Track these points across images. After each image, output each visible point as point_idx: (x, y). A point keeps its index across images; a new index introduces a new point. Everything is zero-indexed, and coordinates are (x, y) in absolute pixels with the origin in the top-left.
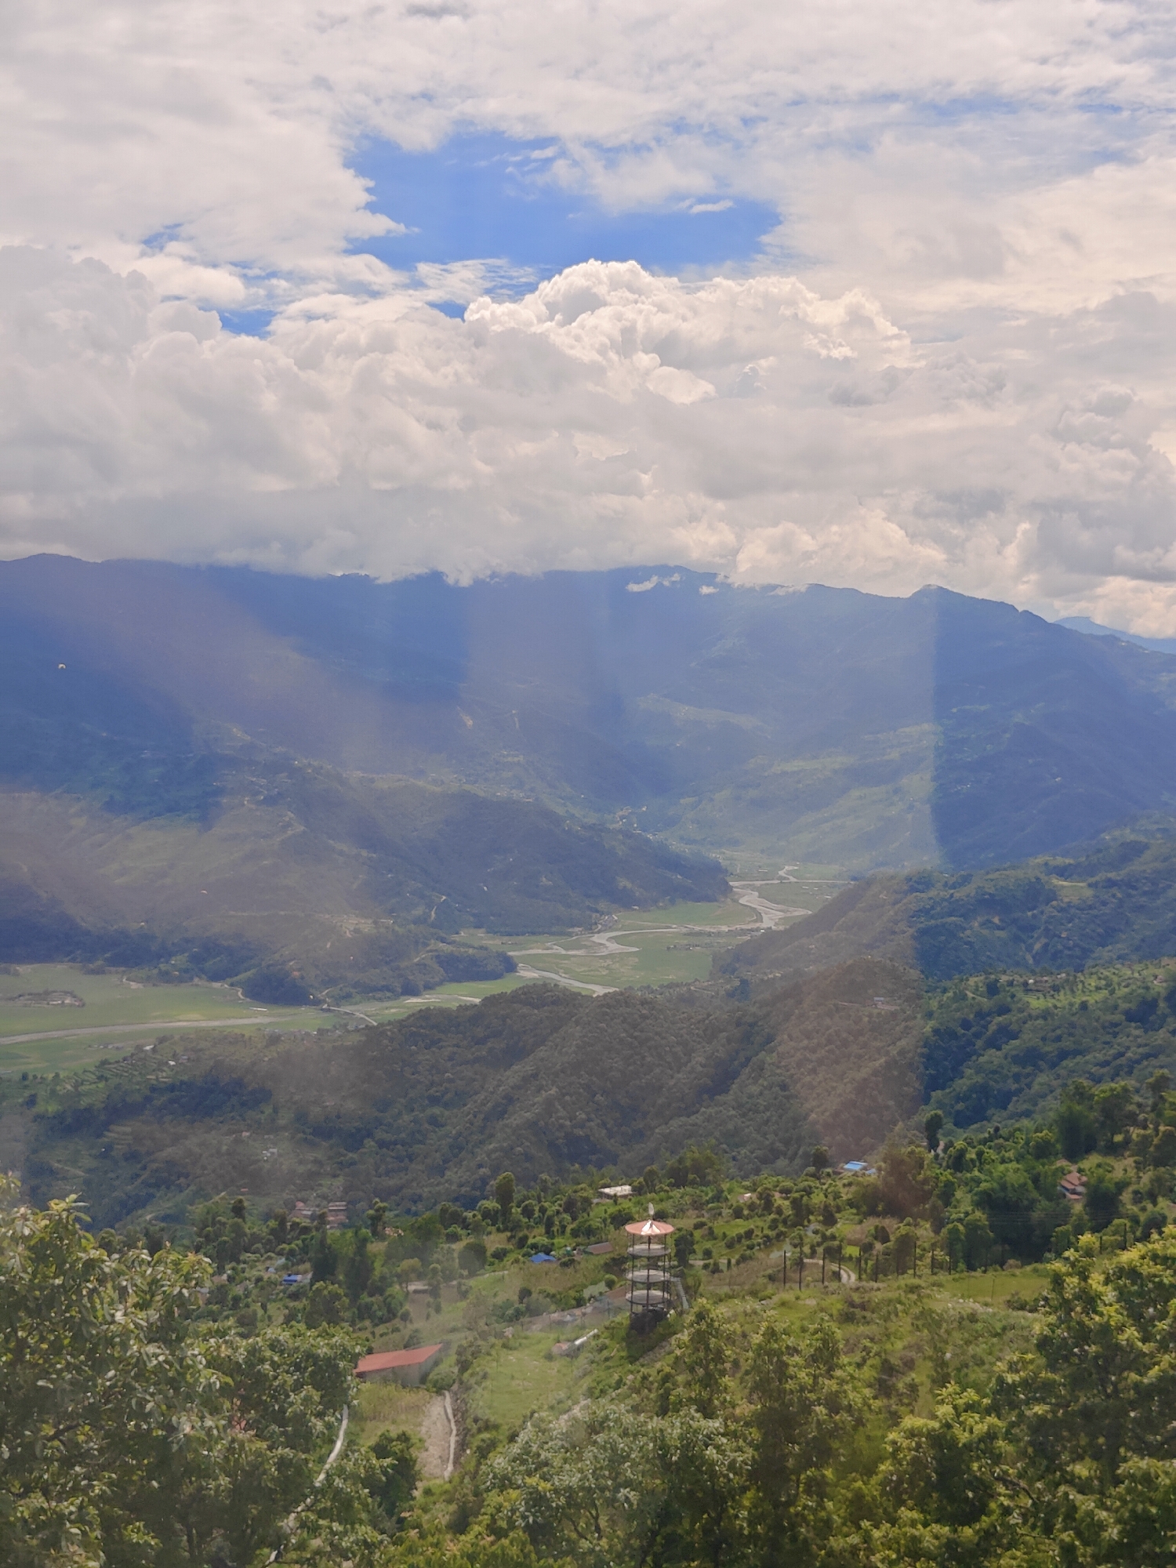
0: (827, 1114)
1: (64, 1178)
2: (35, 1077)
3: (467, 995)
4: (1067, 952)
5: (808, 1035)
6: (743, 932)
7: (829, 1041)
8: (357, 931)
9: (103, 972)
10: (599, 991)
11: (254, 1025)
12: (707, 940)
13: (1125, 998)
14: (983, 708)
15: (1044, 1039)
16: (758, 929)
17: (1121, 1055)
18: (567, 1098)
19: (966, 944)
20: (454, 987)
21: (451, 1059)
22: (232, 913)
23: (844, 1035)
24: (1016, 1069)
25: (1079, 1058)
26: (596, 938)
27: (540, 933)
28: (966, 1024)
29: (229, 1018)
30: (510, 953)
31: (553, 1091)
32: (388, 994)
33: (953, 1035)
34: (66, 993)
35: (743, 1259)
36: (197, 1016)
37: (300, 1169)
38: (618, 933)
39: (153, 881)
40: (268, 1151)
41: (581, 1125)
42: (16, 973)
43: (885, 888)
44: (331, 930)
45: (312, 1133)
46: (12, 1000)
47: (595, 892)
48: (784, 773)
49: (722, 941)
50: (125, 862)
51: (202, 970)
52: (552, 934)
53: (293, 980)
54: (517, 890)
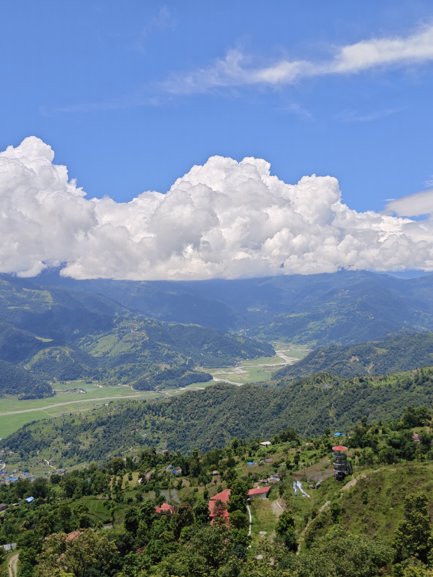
0: (313, 420)
1: (84, 445)
2: (74, 414)
3: (199, 387)
4: (380, 369)
5: (305, 396)
6: (281, 366)
7: (312, 398)
8: (166, 369)
9: (91, 383)
10: (239, 385)
11: (136, 397)
12: (269, 368)
13: (403, 382)
14: (348, 297)
15: (378, 395)
16: (284, 365)
17: (402, 400)
18: (233, 417)
19: (349, 367)
20: (194, 384)
21: (196, 406)
23: (316, 396)
24: (370, 405)
25: (389, 401)
26: (236, 369)
27: (219, 368)
28: (354, 392)
29: (130, 395)
30: (211, 374)
31: (229, 415)
32: (175, 387)
33: (350, 395)
34: (81, 389)
35: (316, 462)
36: (120, 395)
37: (154, 440)
38: (243, 367)
39: (105, 355)
40: (144, 435)
41: (237, 425)
42: (66, 384)
43: (323, 351)
44: (157, 369)
45: (156, 429)
46: (65, 392)
47: (235, 355)
48: (290, 318)
49: (274, 369)
50: (97, 350)
51: (121, 381)
52: (223, 368)
53: (148, 383)
54: (212, 355)
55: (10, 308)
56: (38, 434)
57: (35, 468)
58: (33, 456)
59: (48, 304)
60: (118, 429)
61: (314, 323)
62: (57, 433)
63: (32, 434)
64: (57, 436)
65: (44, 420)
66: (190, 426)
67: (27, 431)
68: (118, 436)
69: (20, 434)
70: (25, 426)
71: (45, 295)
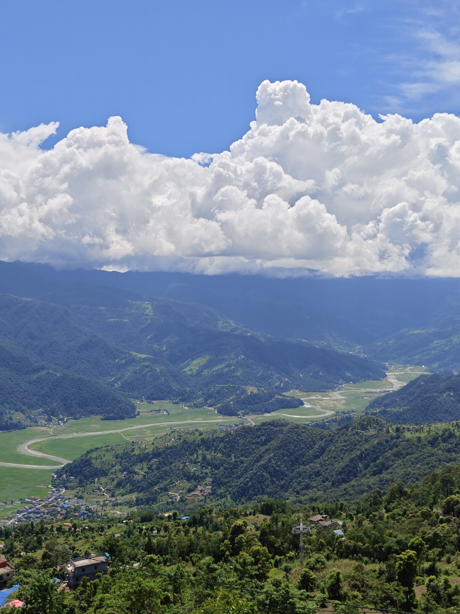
1: (138, 475)
5: (345, 441)
6: (385, 392)
7: (351, 444)
8: (252, 392)
9: (178, 403)
11: (217, 422)
12: (371, 395)
13: (431, 436)
15: (403, 449)
18: (275, 457)
19: (439, 402)
21: (249, 442)
22: (217, 385)
23: (356, 442)
24: (393, 458)
26: (334, 393)
27: (316, 391)
28: (387, 441)
29: (210, 420)
30: (302, 399)
32: (260, 413)
33: (382, 444)
34: (165, 410)
36: (201, 419)
37: (201, 475)
38: (342, 391)
39: (199, 373)
40: (193, 469)
41: (279, 466)
42: (153, 404)
43: (423, 381)
44: (244, 392)
45: (207, 464)
46: (149, 412)
47: (338, 377)
48: (413, 334)
49: (376, 395)
50: (191, 367)
51: (207, 403)
52: (320, 392)
53: (231, 408)
54: (311, 377)
55: (109, 320)
56: (99, 461)
57: (91, 495)
58: (91, 483)
59: (148, 317)
60: (172, 461)
61: (439, 341)
62: (116, 461)
63: (93, 461)
64: (116, 464)
65: (107, 446)
66: (239, 463)
67: (88, 458)
68: (168, 469)
69: (82, 460)
70: (88, 452)
71: (146, 306)
